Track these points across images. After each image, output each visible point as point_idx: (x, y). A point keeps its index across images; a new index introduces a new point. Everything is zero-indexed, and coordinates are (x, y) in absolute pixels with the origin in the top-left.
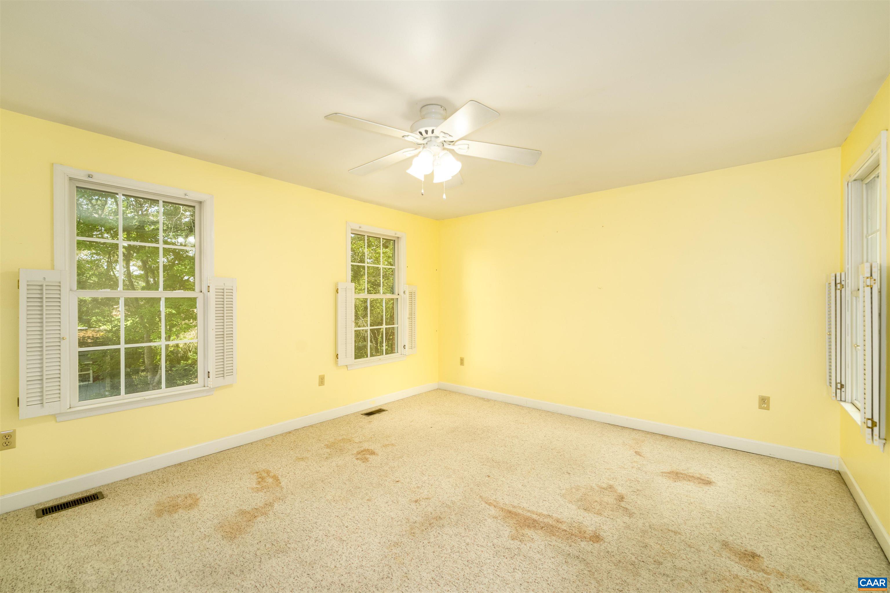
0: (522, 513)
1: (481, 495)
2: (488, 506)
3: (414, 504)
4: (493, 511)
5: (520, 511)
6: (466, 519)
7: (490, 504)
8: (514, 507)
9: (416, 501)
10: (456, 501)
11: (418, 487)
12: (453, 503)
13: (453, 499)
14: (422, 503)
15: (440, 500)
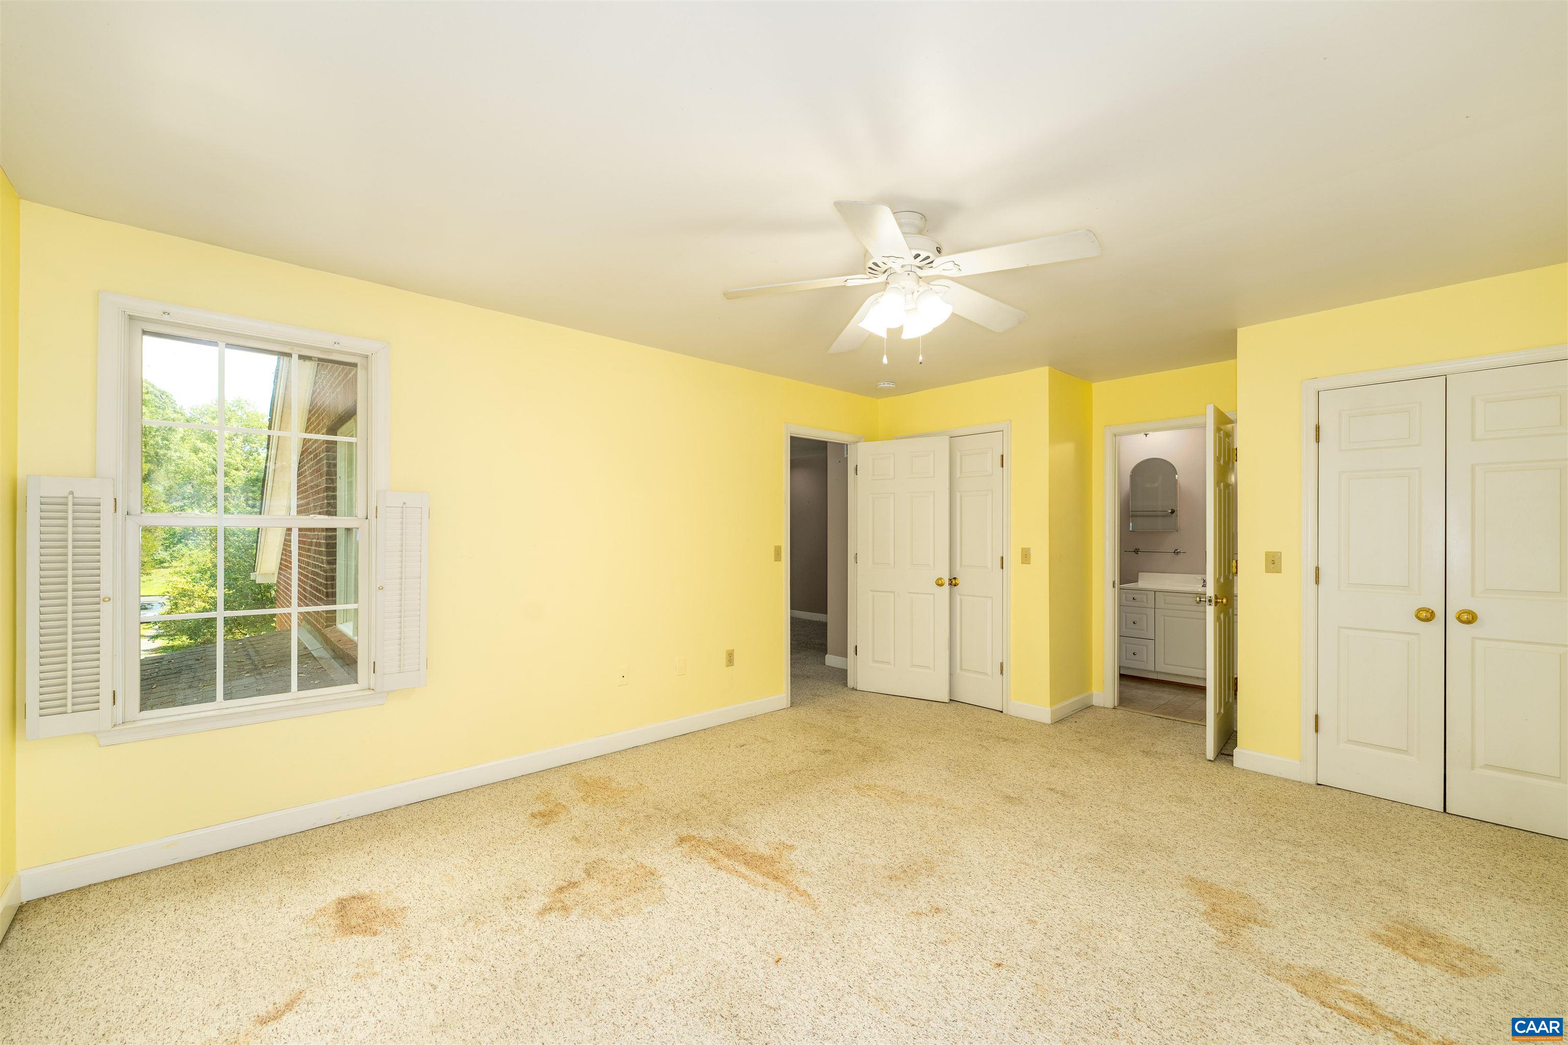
0: (758, 875)
1: (813, 912)
2: (810, 891)
3: (941, 906)
4: (803, 882)
5: (760, 879)
6: (850, 873)
7: (804, 893)
8: (764, 886)
9: (938, 910)
10: (863, 904)
11: (944, 943)
12: (868, 902)
13: (868, 908)
14: (925, 906)
15: (893, 909)
